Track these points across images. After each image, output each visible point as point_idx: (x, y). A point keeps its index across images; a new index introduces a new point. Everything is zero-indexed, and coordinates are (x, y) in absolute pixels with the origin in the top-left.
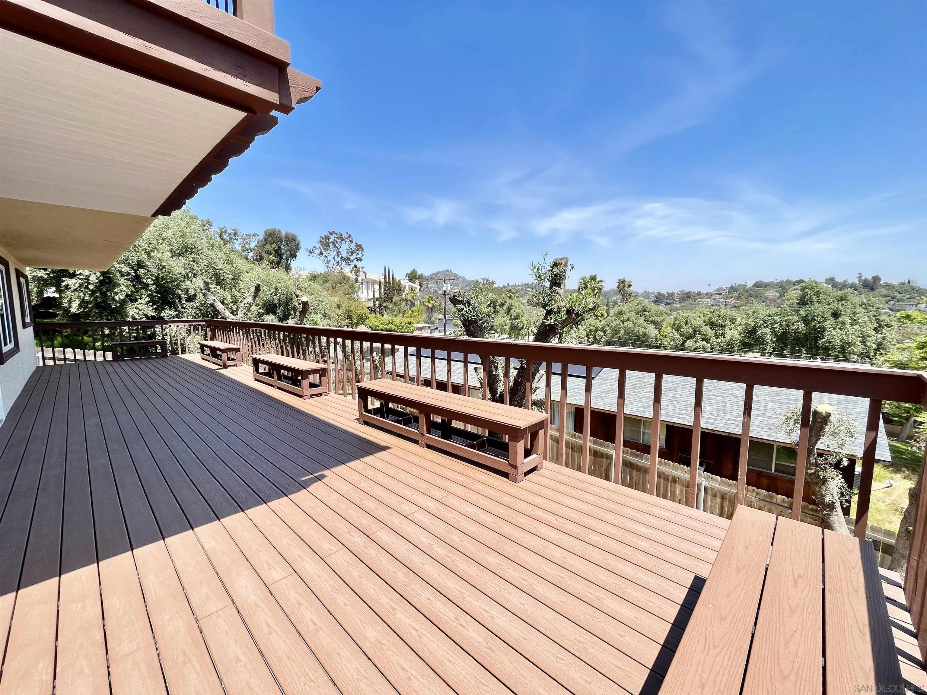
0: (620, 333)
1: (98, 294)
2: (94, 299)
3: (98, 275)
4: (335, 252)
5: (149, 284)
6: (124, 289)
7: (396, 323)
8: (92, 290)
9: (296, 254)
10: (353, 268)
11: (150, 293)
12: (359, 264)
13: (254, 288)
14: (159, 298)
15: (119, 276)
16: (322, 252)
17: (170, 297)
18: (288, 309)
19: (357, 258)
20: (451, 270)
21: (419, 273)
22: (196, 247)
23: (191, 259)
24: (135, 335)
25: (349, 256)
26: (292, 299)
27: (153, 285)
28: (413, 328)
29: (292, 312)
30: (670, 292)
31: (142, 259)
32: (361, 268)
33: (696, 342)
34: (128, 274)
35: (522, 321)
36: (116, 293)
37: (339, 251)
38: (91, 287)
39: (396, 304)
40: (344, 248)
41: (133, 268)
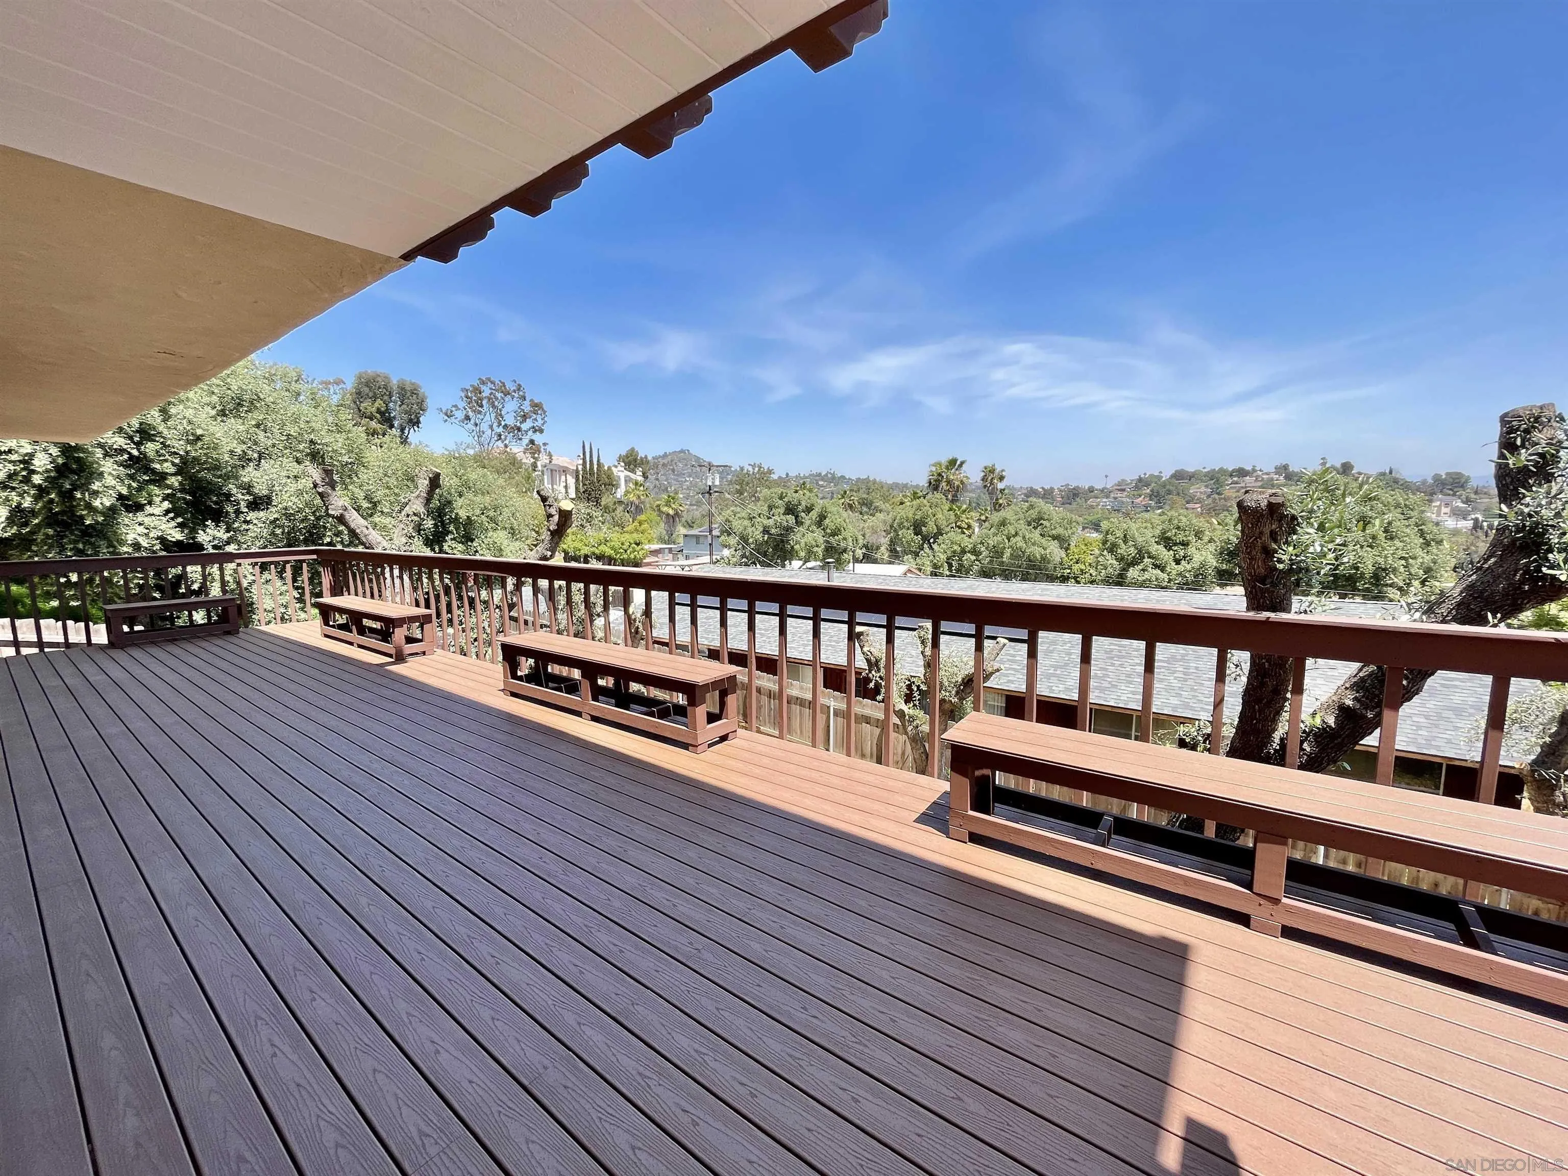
0: (1005, 556)
1: (53, 496)
2: (44, 507)
3: (54, 455)
4: (493, 415)
5: (167, 473)
6: (113, 483)
7: (612, 544)
8: (39, 487)
9: (418, 419)
10: (527, 445)
11: (169, 491)
12: (538, 438)
13: (427, 482)
14: (187, 502)
15: (101, 456)
16: (468, 416)
17: (210, 499)
18: (442, 522)
19: (533, 427)
20: (688, 451)
21: (641, 454)
22: (262, 397)
23: (254, 423)
24: (141, 582)
25: (518, 424)
26: (449, 503)
27: (175, 474)
28: (643, 552)
29: (452, 528)
30: (1047, 487)
31: (150, 421)
32: (541, 444)
33: (1143, 570)
34: (121, 451)
35: (845, 539)
36: (96, 493)
37: (501, 415)
38: (37, 479)
39: (606, 509)
40: (510, 407)
41: (131, 438)
